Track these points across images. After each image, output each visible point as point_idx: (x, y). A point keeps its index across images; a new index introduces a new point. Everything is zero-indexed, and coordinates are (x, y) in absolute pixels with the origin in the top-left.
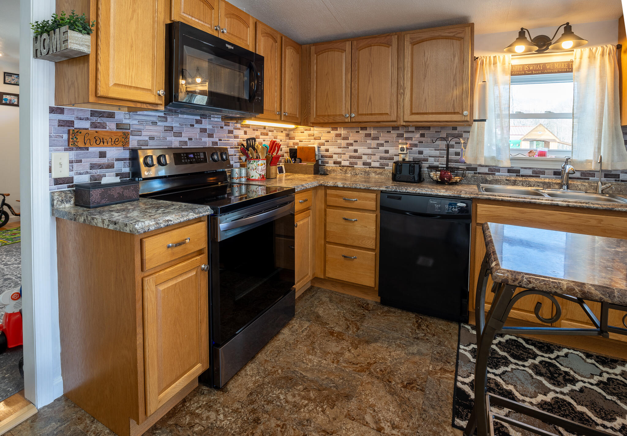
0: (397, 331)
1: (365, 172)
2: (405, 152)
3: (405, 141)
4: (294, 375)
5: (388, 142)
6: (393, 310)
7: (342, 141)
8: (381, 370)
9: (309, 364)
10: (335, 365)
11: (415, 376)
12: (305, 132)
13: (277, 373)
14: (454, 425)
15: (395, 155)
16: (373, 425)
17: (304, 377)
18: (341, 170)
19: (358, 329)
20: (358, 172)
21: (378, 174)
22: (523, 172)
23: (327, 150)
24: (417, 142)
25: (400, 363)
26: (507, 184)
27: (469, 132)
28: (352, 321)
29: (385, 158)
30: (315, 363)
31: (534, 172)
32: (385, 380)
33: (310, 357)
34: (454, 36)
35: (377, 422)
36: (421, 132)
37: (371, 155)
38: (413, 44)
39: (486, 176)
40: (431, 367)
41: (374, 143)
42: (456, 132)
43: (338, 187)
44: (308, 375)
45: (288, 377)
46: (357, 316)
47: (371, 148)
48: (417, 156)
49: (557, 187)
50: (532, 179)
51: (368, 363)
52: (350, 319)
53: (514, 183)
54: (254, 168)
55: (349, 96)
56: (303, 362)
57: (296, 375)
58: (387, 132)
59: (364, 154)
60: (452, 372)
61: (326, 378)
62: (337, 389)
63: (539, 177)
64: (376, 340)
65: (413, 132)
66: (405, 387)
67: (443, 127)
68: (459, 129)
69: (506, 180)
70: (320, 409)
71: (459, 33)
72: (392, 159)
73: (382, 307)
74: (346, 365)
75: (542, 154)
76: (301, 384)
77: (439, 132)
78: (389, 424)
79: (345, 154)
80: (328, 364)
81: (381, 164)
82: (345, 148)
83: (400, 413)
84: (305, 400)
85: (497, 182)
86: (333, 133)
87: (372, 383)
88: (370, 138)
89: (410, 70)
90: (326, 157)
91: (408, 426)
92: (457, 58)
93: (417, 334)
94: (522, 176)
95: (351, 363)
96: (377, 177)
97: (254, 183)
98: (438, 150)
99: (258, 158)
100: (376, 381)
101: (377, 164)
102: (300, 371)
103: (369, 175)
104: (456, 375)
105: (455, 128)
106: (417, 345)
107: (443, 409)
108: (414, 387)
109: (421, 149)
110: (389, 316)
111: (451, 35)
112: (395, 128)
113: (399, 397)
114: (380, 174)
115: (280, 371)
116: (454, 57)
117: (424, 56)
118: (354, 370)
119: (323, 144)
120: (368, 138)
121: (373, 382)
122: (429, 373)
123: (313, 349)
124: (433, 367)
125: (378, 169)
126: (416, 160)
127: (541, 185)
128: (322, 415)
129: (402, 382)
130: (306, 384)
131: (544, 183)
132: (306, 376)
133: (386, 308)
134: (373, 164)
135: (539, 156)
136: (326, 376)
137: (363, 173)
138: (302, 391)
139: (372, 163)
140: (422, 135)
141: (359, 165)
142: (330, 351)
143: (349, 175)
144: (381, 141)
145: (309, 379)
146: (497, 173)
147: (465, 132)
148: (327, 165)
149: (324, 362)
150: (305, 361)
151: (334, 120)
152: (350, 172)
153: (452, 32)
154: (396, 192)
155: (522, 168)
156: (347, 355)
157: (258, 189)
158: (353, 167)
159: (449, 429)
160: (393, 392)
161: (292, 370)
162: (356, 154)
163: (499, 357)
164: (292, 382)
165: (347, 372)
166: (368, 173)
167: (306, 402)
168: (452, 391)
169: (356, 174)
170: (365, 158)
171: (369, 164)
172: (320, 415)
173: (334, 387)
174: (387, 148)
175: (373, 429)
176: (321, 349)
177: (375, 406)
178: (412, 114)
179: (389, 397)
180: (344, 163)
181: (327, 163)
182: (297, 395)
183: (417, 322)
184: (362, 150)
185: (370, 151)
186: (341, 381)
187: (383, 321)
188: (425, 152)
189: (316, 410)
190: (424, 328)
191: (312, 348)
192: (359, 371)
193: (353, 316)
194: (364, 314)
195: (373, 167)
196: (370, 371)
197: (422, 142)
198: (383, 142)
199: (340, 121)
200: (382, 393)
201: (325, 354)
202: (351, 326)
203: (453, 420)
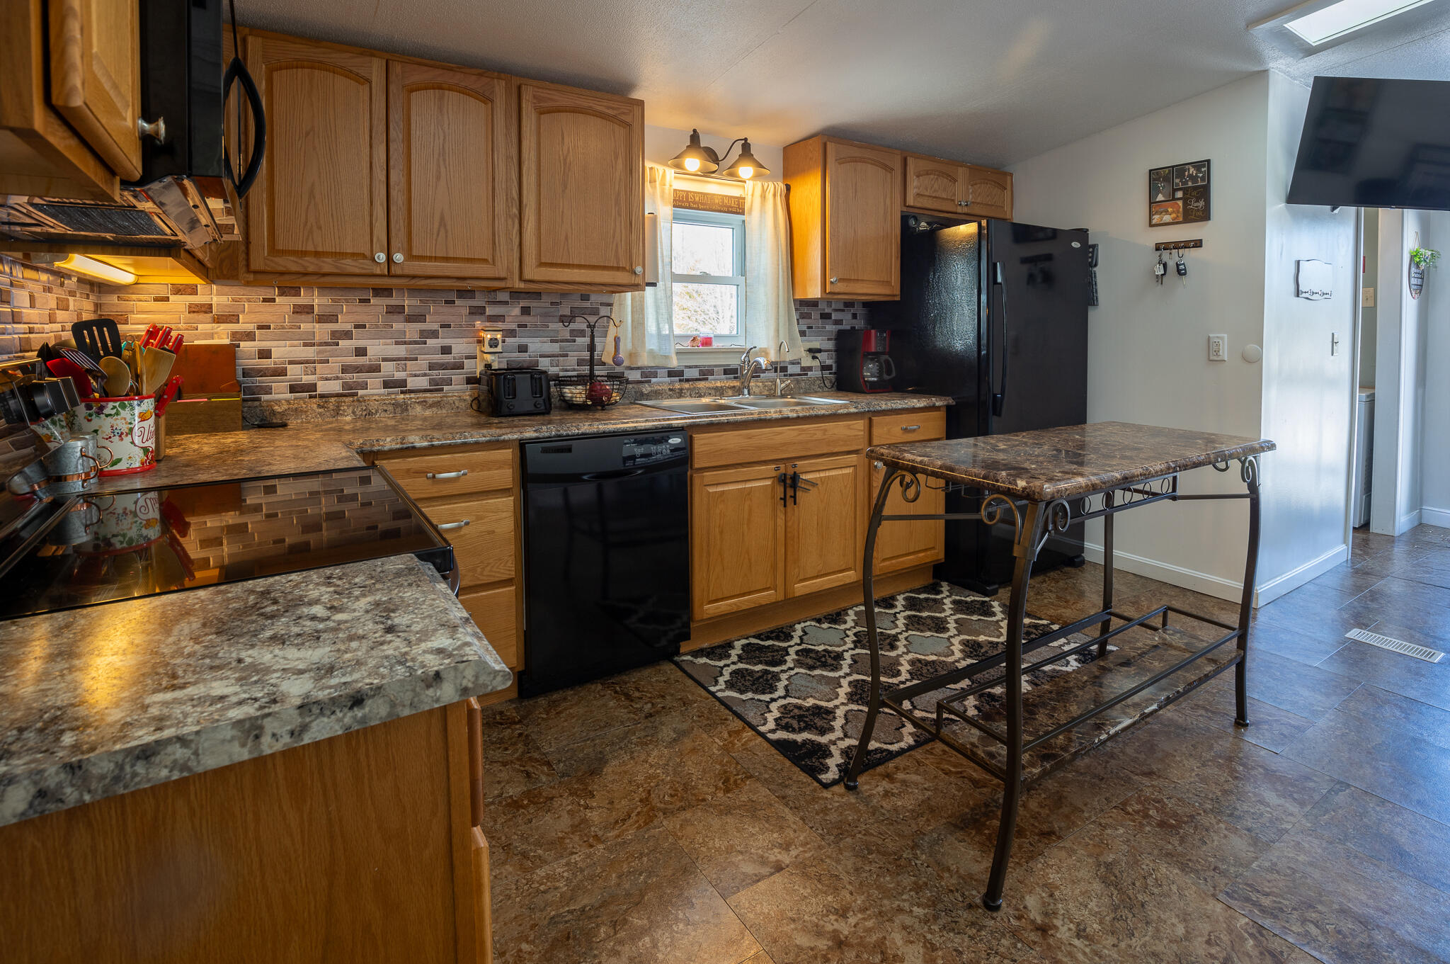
0: (608, 725)
1: (396, 405)
2: (499, 349)
3: (488, 324)
4: (561, 926)
5: (449, 326)
6: (555, 696)
7: (317, 325)
8: (672, 796)
9: (557, 884)
10: (601, 847)
11: (718, 767)
12: (172, 298)
13: (526, 956)
14: (826, 786)
15: (468, 358)
16: (765, 870)
17: (583, 910)
18: (319, 406)
19: (549, 764)
20: (373, 406)
21: (431, 406)
22: (689, 374)
23: (265, 354)
24: (514, 326)
25: (679, 765)
26: (671, 397)
27: (610, 305)
28: (518, 759)
29: (444, 367)
30: (565, 874)
31: (702, 373)
32: (693, 803)
33: (541, 872)
34: (614, 117)
35: (763, 861)
36: (523, 303)
37: (406, 359)
38: (541, 112)
39: (641, 386)
40: (717, 740)
41: (412, 330)
42: (587, 304)
43: (414, 448)
44: (585, 901)
45: (556, 940)
46: (515, 744)
47: (405, 343)
48: (516, 356)
49: (730, 393)
50: (701, 384)
51: (641, 801)
52: (509, 758)
53: (680, 394)
54: (125, 428)
55: (382, 204)
56: (544, 892)
57: (566, 922)
58: (447, 302)
59: (385, 360)
60: (744, 728)
61: (619, 877)
62: (657, 876)
63: (707, 379)
64: (602, 761)
65: (506, 303)
66: (727, 791)
67: (564, 295)
68: (593, 298)
69: (670, 390)
70: (681, 926)
71: (624, 113)
72: (460, 366)
73: (531, 702)
74: (616, 832)
75: (707, 342)
76: (598, 926)
77: (557, 304)
78: (776, 850)
79: (327, 362)
80: (589, 856)
81: (432, 382)
82: (327, 344)
83: (767, 825)
84: (640, 939)
85: (657, 394)
86: (285, 303)
87: (686, 822)
88: (401, 317)
89: (533, 167)
90: (263, 373)
91: (795, 831)
92: (620, 161)
93: (641, 709)
94: (688, 380)
95: (617, 822)
96: (428, 413)
97: (125, 484)
98: (556, 341)
99: (137, 393)
100: (688, 815)
101: (423, 383)
102: (562, 910)
103: (407, 410)
104: (753, 728)
105: (585, 297)
106: (662, 724)
107: (794, 778)
108: (735, 781)
109: (524, 341)
110: (565, 709)
111: (610, 112)
112: (464, 293)
113: (739, 807)
114: (437, 404)
115: (525, 947)
116: (616, 158)
117: (563, 143)
118: (639, 828)
119: (250, 336)
120: (395, 317)
121: (686, 820)
122: (726, 749)
123: (525, 855)
124: (720, 739)
125: (428, 395)
126: (514, 366)
127: (713, 392)
128: (695, 930)
129: (716, 787)
130: (605, 918)
131: (716, 389)
132: (585, 907)
133: (542, 701)
134: (412, 383)
135: (703, 345)
136: (614, 875)
137: (391, 408)
138: (616, 933)
139: (409, 380)
140: (526, 311)
141: (374, 389)
142: (560, 835)
143: (348, 418)
144: (431, 325)
145: (597, 905)
146: (653, 380)
147: (602, 304)
148: (265, 397)
149: (576, 858)
150: (542, 888)
151: (337, 267)
152: (350, 411)
153: (613, 108)
154: (559, 436)
155: (686, 367)
156: (594, 816)
157: (141, 502)
158: (356, 394)
159: (827, 794)
160: (728, 811)
161: (546, 922)
162: (361, 360)
163: (760, 674)
164: (575, 939)
165: (631, 841)
166: (404, 407)
167: (647, 939)
168: (774, 751)
169: (370, 414)
170: (387, 368)
171: (402, 383)
172: (693, 933)
173: (649, 877)
174: (446, 342)
175: (772, 874)
176: (538, 844)
177: (732, 846)
178: (542, 264)
179: (729, 819)
180: (322, 387)
181: (268, 391)
182: (618, 948)
183: (616, 692)
184: (377, 348)
185: (401, 351)
186: (645, 859)
187: (566, 724)
188: (531, 348)
189: (677, 932)
190: (637, 694)
191: (519, 857)
192: (646, 824)
193: (506, 749)
194: (520, 735)
195: (411, 391)
196: (659, 809)
197: (526, 326)
198: (435, 326)
199: (357, 271)
200: (716, 823)
201: (557, 846)
202: (531, 770)
203: (819, 781)
